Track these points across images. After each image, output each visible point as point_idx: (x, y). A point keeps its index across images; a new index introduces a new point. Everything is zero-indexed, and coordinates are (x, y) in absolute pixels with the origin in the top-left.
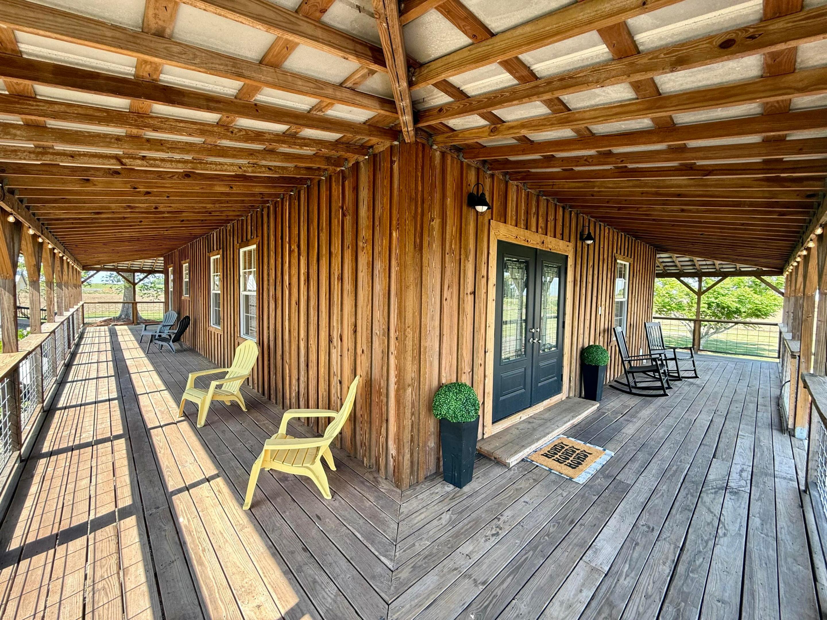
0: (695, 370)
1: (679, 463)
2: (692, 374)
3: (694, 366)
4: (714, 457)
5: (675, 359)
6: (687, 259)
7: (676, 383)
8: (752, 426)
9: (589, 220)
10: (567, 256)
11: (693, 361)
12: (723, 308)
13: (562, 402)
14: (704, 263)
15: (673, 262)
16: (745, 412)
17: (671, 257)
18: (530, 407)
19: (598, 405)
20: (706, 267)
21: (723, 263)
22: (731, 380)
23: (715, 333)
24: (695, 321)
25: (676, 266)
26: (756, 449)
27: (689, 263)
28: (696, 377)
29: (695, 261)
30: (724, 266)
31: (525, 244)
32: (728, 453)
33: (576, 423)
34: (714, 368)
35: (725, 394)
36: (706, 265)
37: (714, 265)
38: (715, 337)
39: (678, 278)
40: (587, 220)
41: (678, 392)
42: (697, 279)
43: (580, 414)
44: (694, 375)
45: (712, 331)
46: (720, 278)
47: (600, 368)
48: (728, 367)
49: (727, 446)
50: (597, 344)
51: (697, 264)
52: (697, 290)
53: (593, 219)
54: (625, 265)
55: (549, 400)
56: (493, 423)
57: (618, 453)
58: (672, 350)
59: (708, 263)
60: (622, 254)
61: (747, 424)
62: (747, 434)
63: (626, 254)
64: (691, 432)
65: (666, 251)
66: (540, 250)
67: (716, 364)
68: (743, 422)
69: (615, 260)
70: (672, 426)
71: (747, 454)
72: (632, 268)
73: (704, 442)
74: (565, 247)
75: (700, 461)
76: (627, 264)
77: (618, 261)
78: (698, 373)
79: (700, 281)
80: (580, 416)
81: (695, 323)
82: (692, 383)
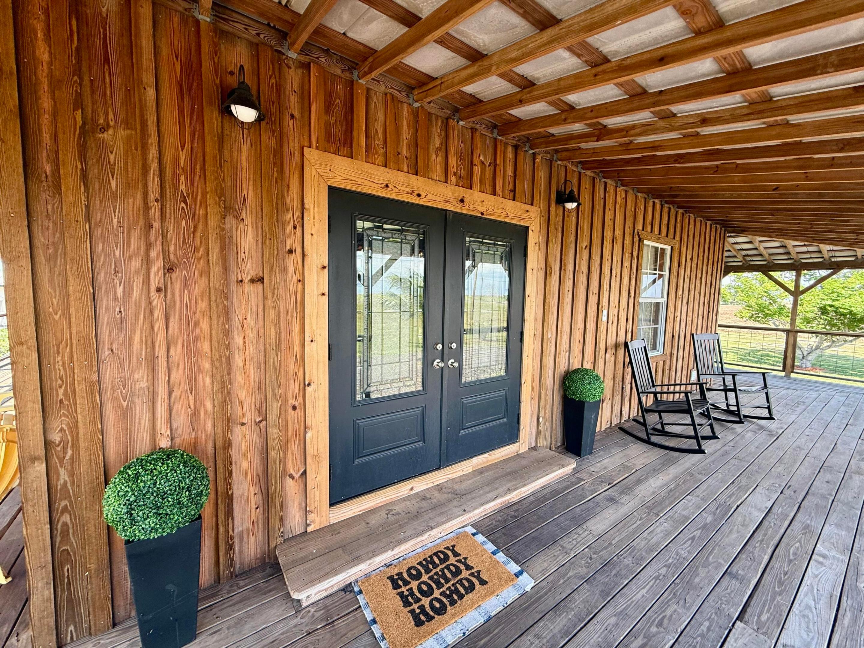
0: (769, 408)
1: (654, 629)
2: (765, 413)
3: (768, 401)
4: (740, 618)
5: (734, 390)
6: (777, 244)
7: (735, 426)
8: (849, 529)
9: (580, 173)
10: (527, 228)
11: (767, 394)
12: (844, 315)
13: (519, 456)
14: (804, 249)
15: (756, 249)
16: (842, 496)
17: (751, 242)
18: (438, 469)
19: (574, 466)
20: (808, 256)
21: (835, 248)
22: (832, 425)
23: (829, 347)
24: (788, 332)
25: (761, 255)
26: (844, 598)
27: (781, 250)
28: (771, 418)
29: (790, 247)
30: (837, 254)
31: (415, 200)
32: (778, 606)
33: (515, 499)
34: (808, 401)
35: (814, 453)
36: (808, 252)
37: (820, 252)
38: (828, 352)
39: (765, 273)
40: (576, 174)
41: (731, 444)
42: (794, 273)
43: (524, 485)
44: (768, 415)
45: (826, 344)
46: (829, 272)
47: (586, 405)
48: (833, 402)
49: (781, 583)
50: (588, 366)
51: (793, 251)
52: (793, 289)
53: (589, 173)
54: (663, 250)
55: (486, 455)
56: (332, 505)
57: (544, 584)
58: (731, 376)
59: (811, 249)
60: (656, 232)
61: (838, 525)
62: (833, 553)
63: (664, 233)
64: (718, 537)
65: (740, 231)
66: (454, 212)
67: (815, 394)
68: (833, 518)
69: (640, 241)
70: (687, 518)
71: (819, 615)
72: (676, 255)
73: (734, 569)
74: (522, 214)
75: (704, 628)
76: (668, 248)
77: (645, 242)
78: (774, 411)
79: (798, 276)
80: (523, 489)
81: (788, 336)
82: (761, 428)
